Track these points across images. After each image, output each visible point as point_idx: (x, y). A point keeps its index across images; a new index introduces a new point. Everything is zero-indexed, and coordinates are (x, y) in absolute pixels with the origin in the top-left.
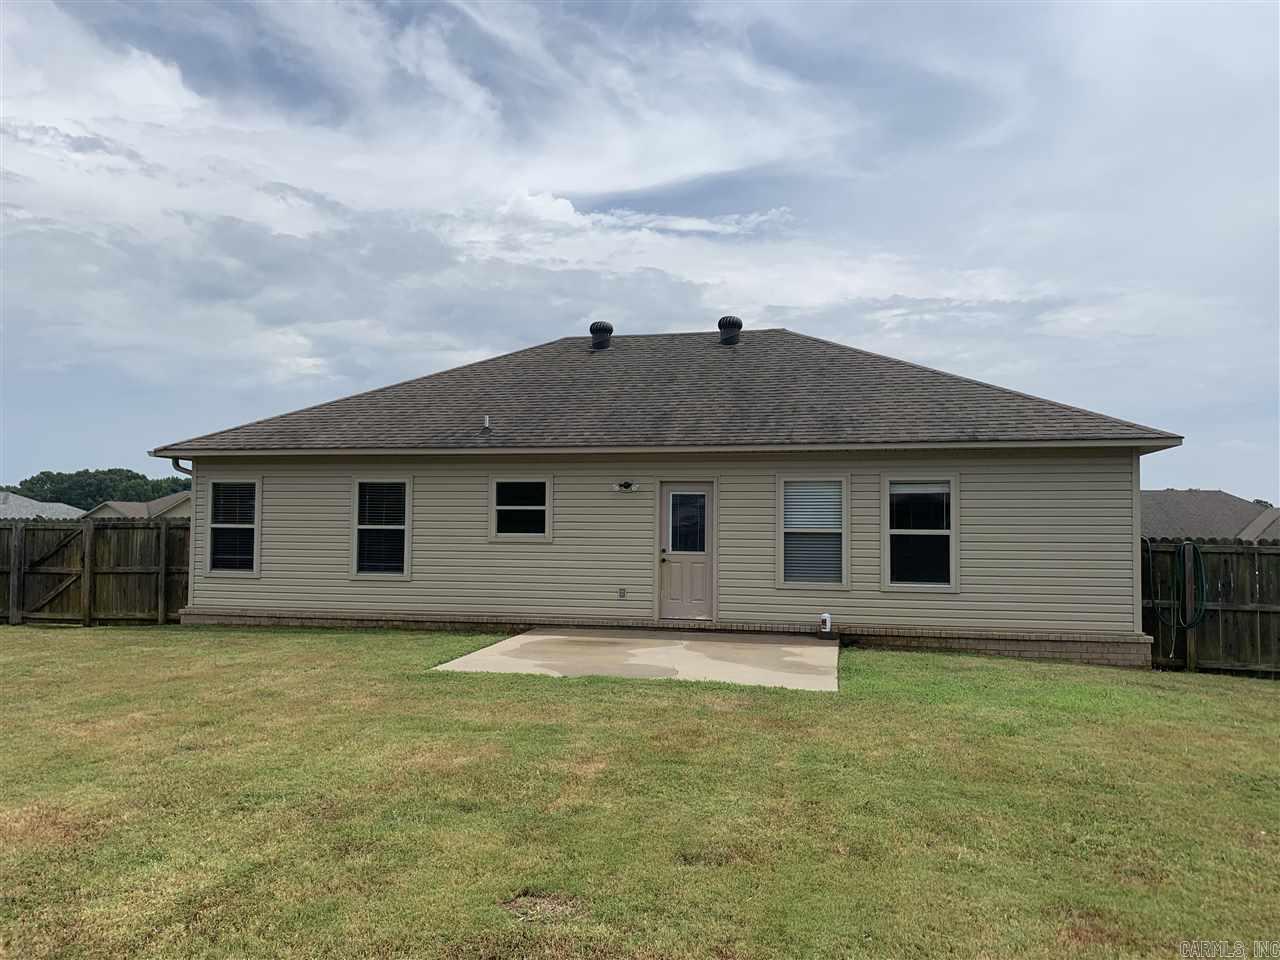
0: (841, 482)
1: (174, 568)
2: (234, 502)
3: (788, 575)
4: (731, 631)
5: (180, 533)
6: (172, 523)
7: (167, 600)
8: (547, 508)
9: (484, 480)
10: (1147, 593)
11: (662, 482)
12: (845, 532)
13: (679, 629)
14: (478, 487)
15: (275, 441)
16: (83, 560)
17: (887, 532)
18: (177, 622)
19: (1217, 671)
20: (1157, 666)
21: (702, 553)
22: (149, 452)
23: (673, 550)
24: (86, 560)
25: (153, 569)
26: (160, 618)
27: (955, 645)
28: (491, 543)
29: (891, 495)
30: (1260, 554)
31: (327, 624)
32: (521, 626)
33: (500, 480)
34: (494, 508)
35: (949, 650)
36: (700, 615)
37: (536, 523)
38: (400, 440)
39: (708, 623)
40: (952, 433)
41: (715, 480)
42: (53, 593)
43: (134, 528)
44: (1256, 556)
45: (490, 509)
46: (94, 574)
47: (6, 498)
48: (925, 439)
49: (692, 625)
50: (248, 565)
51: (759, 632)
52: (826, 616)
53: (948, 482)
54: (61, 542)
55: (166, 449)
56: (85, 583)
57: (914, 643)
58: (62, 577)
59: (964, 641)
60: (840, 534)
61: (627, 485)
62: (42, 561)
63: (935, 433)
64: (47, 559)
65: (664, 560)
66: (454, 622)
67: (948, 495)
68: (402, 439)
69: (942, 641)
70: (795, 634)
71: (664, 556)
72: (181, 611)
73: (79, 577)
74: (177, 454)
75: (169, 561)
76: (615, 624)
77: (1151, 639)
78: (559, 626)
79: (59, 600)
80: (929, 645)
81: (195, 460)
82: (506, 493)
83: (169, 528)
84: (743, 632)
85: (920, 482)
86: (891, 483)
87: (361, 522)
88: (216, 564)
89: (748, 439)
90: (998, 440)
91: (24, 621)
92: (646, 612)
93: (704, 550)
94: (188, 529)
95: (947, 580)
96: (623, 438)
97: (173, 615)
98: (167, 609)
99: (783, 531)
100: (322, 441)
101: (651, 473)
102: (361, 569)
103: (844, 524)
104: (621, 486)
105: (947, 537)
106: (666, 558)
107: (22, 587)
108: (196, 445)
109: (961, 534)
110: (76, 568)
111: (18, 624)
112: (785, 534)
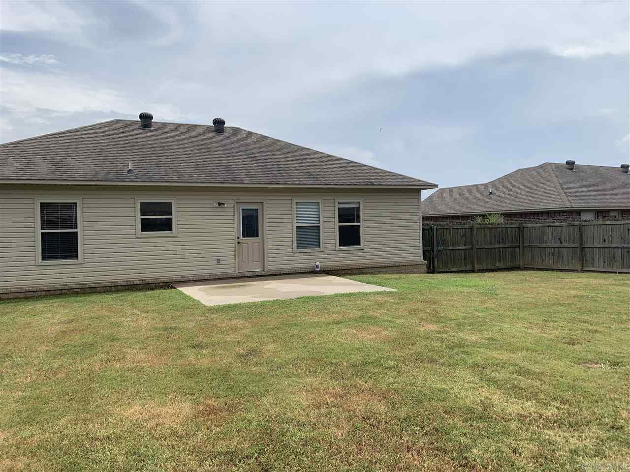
0: (319, 203)
3: (299, 246)
8: (174, 217)
9: (132, 201)
10: (424, 245)
11: (237, 202)
12: (321, 225)
13: (250, 277)
14: (129, 205)
17: (337, 224)
19: (443, 272)
20: (428, 273)
21: (257, 238)
23: (243, 237)
28: (138, 238)
29: (339, 209)
30: (452, 229)
32: (161, 284)
33: (143, 201)
34: (139, 217)
36: (257, 269)
37: (167, 225)
38: (74, 175)
39: (263, 272)
41: (264, 201)
44: (451, 230)
45: (136, 218)
52: (318, 263)
53: (359, 203)
57: (350, 272)
59: (367, 269)
60: (319, 226)
61: (220, 204)
65: (239, 243)
67: (358, 209)
70: (304, 273)
71: (239, 240)
76: (217, 277)
77: (426, 262)
78: (185, 282)
82: (146, 208)
84: (281, 274)
85: (349, 201)
86: (339, 203)
87: (43, 229)
90: (381, 185)
92: (232, 270)
93: (258, 236)
95: (359, 244)
99: (295, 225)
102: (45, 258)
103: (321, 222)
104: (218, 204)
105: (359, 226)
109: (365, 225)
112: (297, 227)
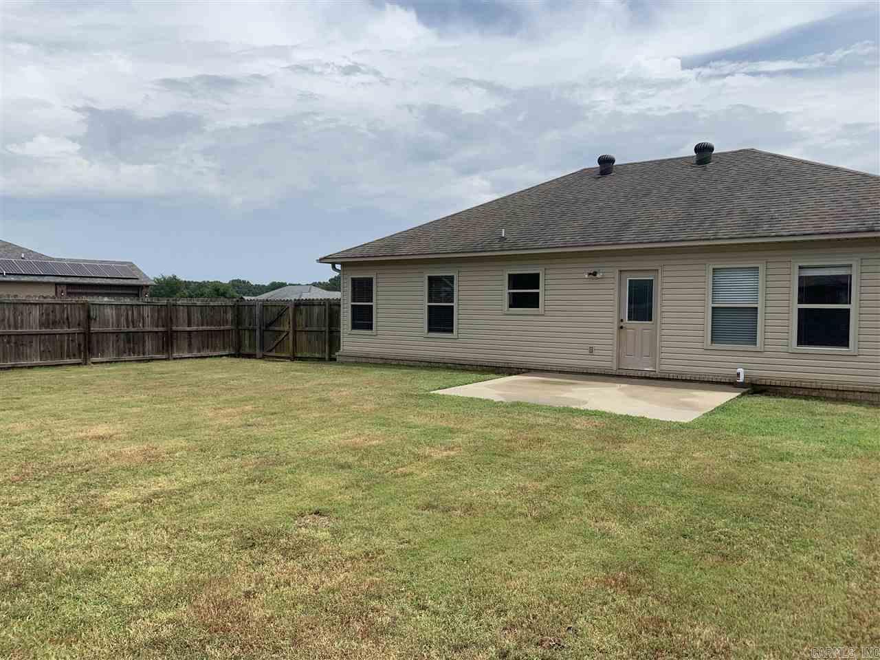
0: (758, 268)
1: (333, 328)
2: (362, 289)
3: (714, 340)
4: (669, 379)
5: (336, 308)
6: (332, 302)
7: (330, 346)
8: (541, 291)
9: (501, 273)
11: (621, 271)
12: (759, 306)
13: (630, 377)
14: (497, 278)
15: (383, 252)
16: (289, 323)
17: (796, 306)
18: (335, 360)
21: (650, 322)
22: (317, 260)
23: (629, 320)
24: (291, 323)
25: (323, 329)
26: (327, 357)
27: (851, 396)
28: (505, 315)
29: (800, 278)
31: (412, 364)
33: (511, 273)
34: (507, 291)
35: (844, 401)
36: (647, 367)
37: (532, 301)
38: (449, 249)
39: (652, 373)
40: (852, 225)
41: (660, 268)
42: (277, 342)
43: (314, 305)
45: (504, 292)
46: (295, 332)
47: (310, 289)
48: (827, 231)
49: (639, 374)
50: (370, 327)
51: (690, 381)
52: (741, 370)
53: (850, 266)
54: (280, 312)
55: (325, 258)
56: (291, 336)
57: (814, 394)
58: (280, 332)
59: (858, 393)
60: (757, 308)
61: (595, 274)
62: (271, 324)
63: (840, 226)
64: (273, 323)
65: (622, 327)
66: (482, 366)
67: (851, 276)
68: (449, 248)
69: (838, 392)
70: (717, 383)
71: (622, 324)
72: (337, 354)
73: (288, 334)
74: (335, 261)
75: (331, 325)
78: (548, 371)
79: (279, 346)
80: (827, 395)
81: (343, 264)
82: (515, 281)
83: (330, 305)
84: (677, 380)
85: (826, 267)
86: (800, 268)
87: (429, 302)
88: (354, 327)
89: (683, 237)
91: (263, 357)
92: (608, 364)
93: (651, 320)
94: (339, 306)
95: (847, 346)
96: (592, 240)
97: (333, 356)
98: (331, 353)
99: (711, 305)
100: (406, 251)
101: (612, 264)
102: (430, 330)
103: (760, 300)
104: (590, 274)
105: (848, 311)
106: (624, 326)
107: (262, 337)
108: (341, 255)
109: (860, 308)
110: (286, 328)
111: (260, 359)
112: (713, 308)
